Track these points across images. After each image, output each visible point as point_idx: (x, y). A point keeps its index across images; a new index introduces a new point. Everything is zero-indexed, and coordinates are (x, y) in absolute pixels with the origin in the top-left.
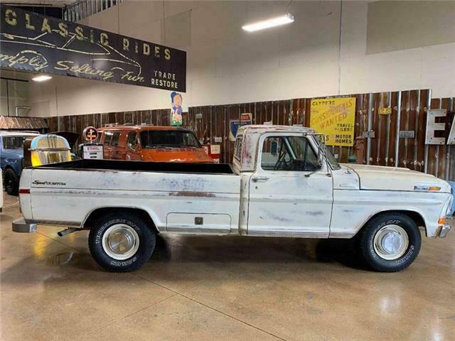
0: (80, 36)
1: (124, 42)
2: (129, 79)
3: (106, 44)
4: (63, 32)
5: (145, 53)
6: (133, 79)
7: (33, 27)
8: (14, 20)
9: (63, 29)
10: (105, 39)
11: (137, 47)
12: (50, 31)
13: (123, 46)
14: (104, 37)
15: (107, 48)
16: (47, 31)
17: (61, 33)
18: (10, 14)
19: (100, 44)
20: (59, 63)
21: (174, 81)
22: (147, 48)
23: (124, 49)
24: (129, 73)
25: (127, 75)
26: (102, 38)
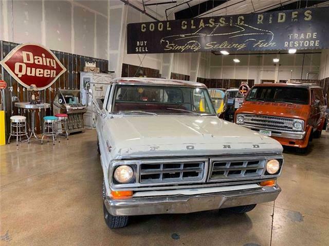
0: (222, 24)
1: (259, 18)
2: (260, 46)
3: (242, 24)
4: (212, 24)
5: (279, 21)
6: (264, 45)
7: (194, 27)
8: (186, 26)
9: (212, 23)
10: (241, 20)
11: (271, 18)
12: (203, 26)
13: (257, 21)
14: (241, 19)
15: (242, 26)
16: (202, 27)
17: (210, 26)
18: (184, 23)
19: (237, 25)
20: (207, 45)
21: (314, 40)
22: (282, 16)
23: (258, 23)
24: (260, 41)
25: (258, 43)
26: (239, 20)
